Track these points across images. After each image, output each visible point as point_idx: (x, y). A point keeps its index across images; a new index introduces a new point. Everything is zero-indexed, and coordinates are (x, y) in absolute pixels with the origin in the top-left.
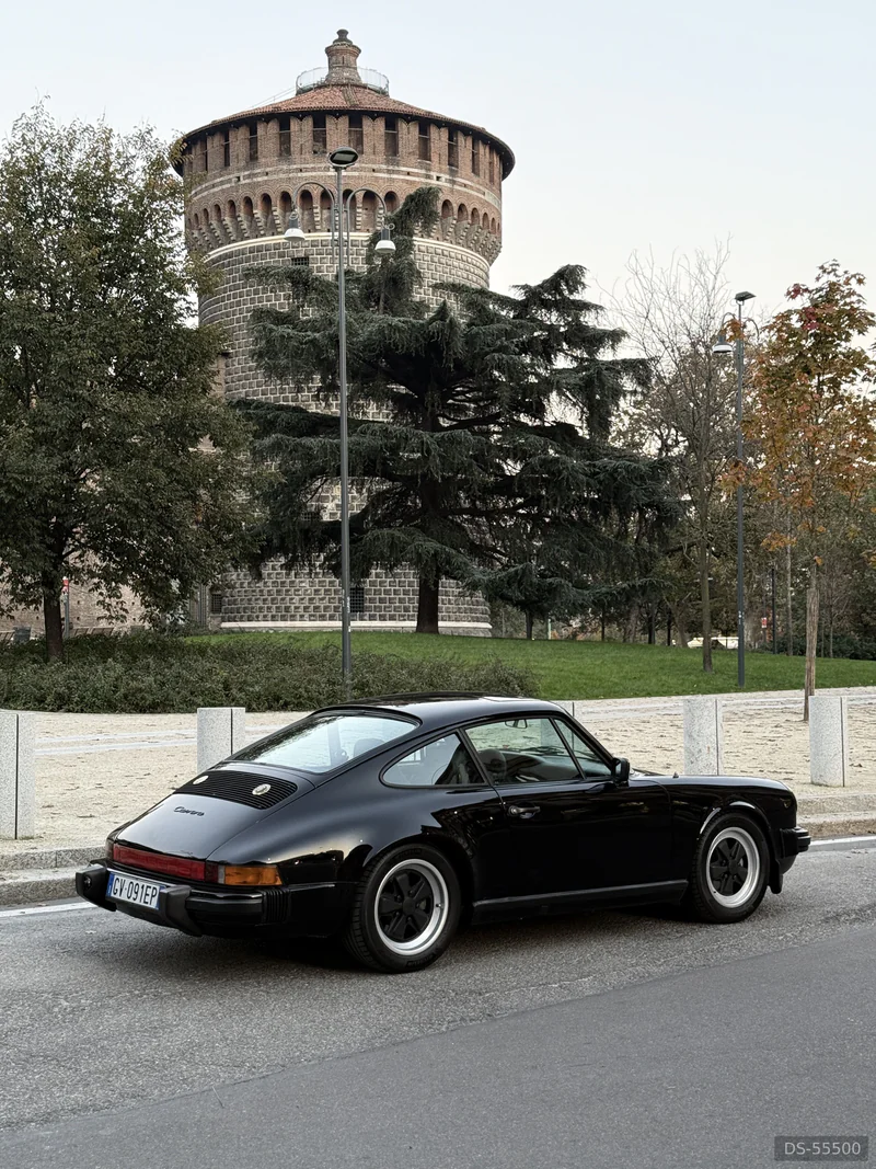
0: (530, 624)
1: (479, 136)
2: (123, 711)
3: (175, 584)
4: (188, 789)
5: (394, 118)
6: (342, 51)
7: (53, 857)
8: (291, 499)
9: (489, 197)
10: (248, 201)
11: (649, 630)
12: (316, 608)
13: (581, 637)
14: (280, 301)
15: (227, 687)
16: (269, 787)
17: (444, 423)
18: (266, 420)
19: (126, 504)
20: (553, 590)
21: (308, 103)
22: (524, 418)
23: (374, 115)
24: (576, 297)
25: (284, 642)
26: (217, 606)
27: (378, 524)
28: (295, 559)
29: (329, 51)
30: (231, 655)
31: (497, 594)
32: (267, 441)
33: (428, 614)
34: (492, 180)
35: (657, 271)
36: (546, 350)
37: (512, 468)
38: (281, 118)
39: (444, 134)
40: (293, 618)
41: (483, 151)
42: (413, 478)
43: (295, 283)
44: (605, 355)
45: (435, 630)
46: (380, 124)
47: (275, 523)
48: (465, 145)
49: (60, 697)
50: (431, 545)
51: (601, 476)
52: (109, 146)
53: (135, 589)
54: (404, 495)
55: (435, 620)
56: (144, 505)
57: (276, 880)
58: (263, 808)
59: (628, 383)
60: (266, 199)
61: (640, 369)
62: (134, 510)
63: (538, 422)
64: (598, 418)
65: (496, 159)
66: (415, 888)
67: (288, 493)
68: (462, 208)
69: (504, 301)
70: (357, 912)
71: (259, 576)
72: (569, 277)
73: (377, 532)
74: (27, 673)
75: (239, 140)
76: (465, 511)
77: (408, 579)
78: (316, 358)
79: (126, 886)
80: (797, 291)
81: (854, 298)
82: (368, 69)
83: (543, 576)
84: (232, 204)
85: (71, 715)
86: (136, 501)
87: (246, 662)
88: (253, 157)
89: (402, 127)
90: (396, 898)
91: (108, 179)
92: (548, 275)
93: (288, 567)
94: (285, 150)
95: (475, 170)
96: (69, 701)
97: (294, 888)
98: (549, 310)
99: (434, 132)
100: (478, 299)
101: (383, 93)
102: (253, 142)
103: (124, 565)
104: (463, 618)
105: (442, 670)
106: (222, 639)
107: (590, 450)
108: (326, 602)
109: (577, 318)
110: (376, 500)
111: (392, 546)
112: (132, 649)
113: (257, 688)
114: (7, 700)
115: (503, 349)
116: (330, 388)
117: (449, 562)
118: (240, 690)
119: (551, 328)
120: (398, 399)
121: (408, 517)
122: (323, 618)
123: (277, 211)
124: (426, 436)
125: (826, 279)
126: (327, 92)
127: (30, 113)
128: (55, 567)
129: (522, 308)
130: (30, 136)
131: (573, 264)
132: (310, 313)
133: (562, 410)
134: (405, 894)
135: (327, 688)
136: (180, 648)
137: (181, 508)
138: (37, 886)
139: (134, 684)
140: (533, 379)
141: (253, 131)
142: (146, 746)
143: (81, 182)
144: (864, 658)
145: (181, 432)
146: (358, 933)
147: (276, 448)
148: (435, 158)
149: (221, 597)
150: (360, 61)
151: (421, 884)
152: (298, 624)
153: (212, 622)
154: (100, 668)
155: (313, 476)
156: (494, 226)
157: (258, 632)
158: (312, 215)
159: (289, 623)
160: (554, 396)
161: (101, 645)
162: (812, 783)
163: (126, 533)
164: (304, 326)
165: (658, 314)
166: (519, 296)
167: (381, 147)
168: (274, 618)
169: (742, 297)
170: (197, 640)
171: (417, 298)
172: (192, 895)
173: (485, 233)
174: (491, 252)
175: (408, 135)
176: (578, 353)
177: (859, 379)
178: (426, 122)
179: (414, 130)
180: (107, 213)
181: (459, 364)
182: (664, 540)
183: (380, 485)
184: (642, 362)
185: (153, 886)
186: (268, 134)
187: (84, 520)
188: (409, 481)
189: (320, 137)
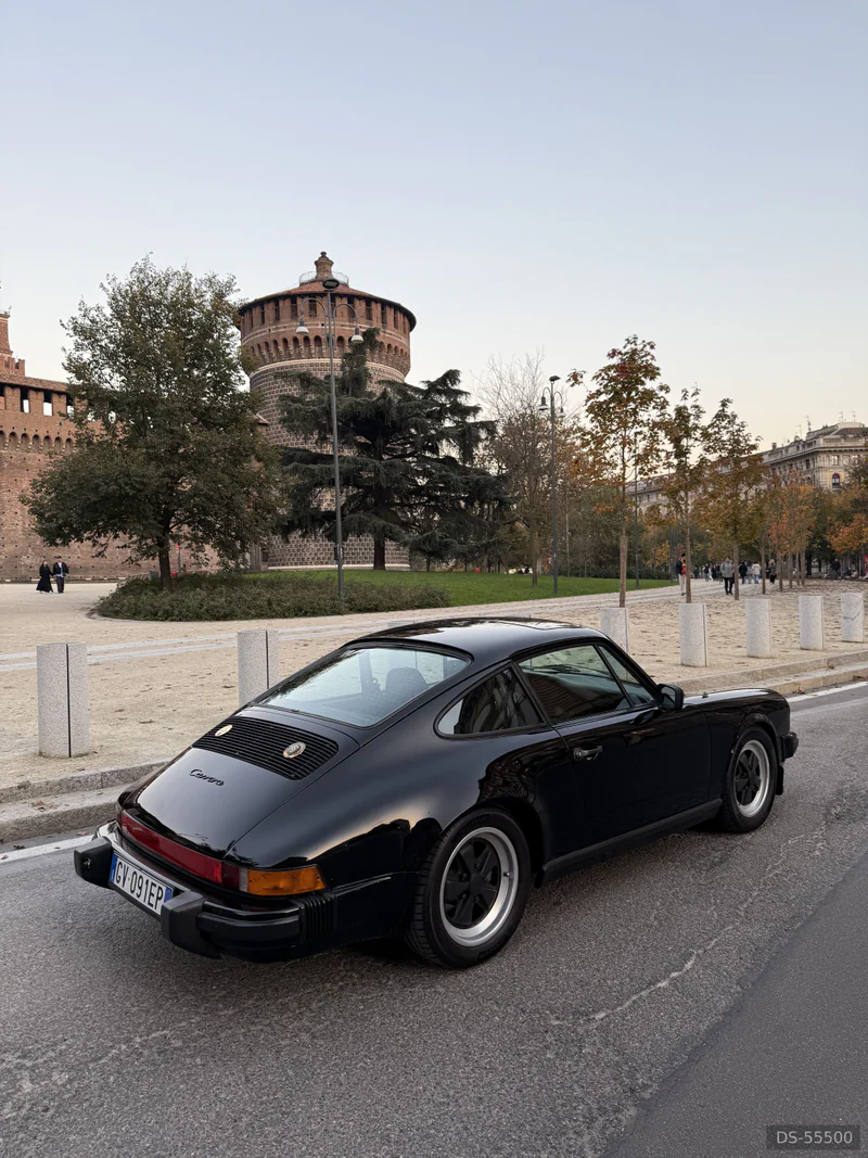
0: (428, 563)
1: (397, 308)
2: (207, 620)
3: (238, 544)
4: (209, 742)
5: (353, 297)
6: (323, 263)
7: (99, 778)
8: (304, 500)
9: (403, 341)
10: (275, 342)
11: (489, 565)
12: (318, 558)
13: (454, 570)
14: (294, 390)
15: (270, 603)
16: (303, 746)
17: (385, 457)
18: (289, 456)
19: (205, 495)
20: (447, 545)
21: (305, 290)
22: (428, 454)
23: (342, 296)
24: (455, 387)
25: (303, 576)
26: (266, 558)
27: (352, 512)
28: (306, 532)
29: (316, 263)
30: (272, 584)
31: (416, 548)
32: (290, 466)
33: (379, 560)
34: (405, 332)
35: (504, 367)
36: (439, 416)
37: (422, 481)
38: (291, 297)
39: (379, 306)
40: (306, 564)
41: (400, 316)
42: (370, 488)
43: (302, 381)
44: (470, 420)
45: (384, 568)
46: (345, 301)
47: (295, 512)
48: (390, 313)
49: (166, 612)
50: (382, 522)
51: (471, 484)
52: (189, 285)
53: (213, 547)
54: (365, 496)
55: (383, 563)
56: (216, 496)
57: (316, 884)
58: (297, 778)
59: (483, 434)
60: (285, 341)
61: (489, 426)
62: (210, 499)
63: (435, 457)
64: (467, 453)
65: (406, 320)
66: (480, 859)
67: (301, 495)
68: (389, 346)
69: (417, 390)
70: (419, 909)
71: (288, 542)
72: (452, 376)
73: (352, 516)
74: (146, 598)
75: (269, 310)
76: (398, 504)
77: (369, 541)
78: (316, 422)
79: (129, 875)
80: (613, 354)
81: (649, 357)
82: (337, 272)
83: (441, 538)
84: (267, 344)
85: (173, 623)
86: (212, 493)
87: (281, 588)
88: (277, 318)
89: (357, 302)
90: (461, 876)
91: (191, 304)
92: (440, 375)
93: (303, 536)
94: (294, 314)
95: (396, 326)
96: (172, 614)
97: (341, 891)
98: (440, 395)
99: (373, 305)
100: (403, 389)
101: (346, 285)
102: (277, 311)
103: (206, 533)
104: (396, 563)
105: (397, 590)
106: (268, 575)
107: (465, 471)
108: (323, 555)
109: (455, 400)
110: (350, 499)
111: (360, 524)
112: (213, 582)
113: (288, 604)
114: (134, 614)
115: (417, 415)
116: (323, 440)
117: (391, 531)
118: (278, 605)
119: (443, 405)
120: (360, 446)
121: (367, 509)
122: (322, 563)
123: (291, 347)
124: (377, 463)
125: (629, 346)
126: (316, 284)
127: (141, 263)
128: (164, 535)
129: (426, 393)
130: (142, 276)
131: (453, 369)
132: (311, 397)
133: (449, 450)
134: (471, 868)
135: (330, 603)
136: (242, 580)
137: (239, 498)
138: (78, 813)
139: (212, 603)
140: (433, 432)
141: (277, 305)
142: (215, 647)
143: (173, 306)
144: (601, 577)
145: (238, 455)
146: (422, 933)
147: (295, 470)
148: (374, 319)
149: (267, 554)
150: (333, 268)
151: (487, 853)
152: (308, 567)
153: (263, 567)
154: (192, 593)
155: (316, 486)
156: (407, 357)
157: (288, 571)
158: (310, 350)
159: (304, 567)
160: (444, 442)
161: (197, 580)
162: (682, 665)
163: (206, 514)
164: (308, 404)
165: (505, 391)
166: (424, 387)
167: (346, 313)
168: (296, 564)
169: (553, 379)
170: (252, 576)
171: (369, 390)
172: (206, 909)
173: (402, 360)
174: (405, 370)
175: (360, 307)
176: (456, 418)
177: (650, 408)
178: (369, 300)
179: (363, 304)
180: (189, 325)
181: (393, 423)
182: (503, 517)
183: (352, 491)
184: (492, 422)
185: (158, 885)
186: (285, 305)
187: (180, 506)
188: (368, 490)
189: (313, 308)
